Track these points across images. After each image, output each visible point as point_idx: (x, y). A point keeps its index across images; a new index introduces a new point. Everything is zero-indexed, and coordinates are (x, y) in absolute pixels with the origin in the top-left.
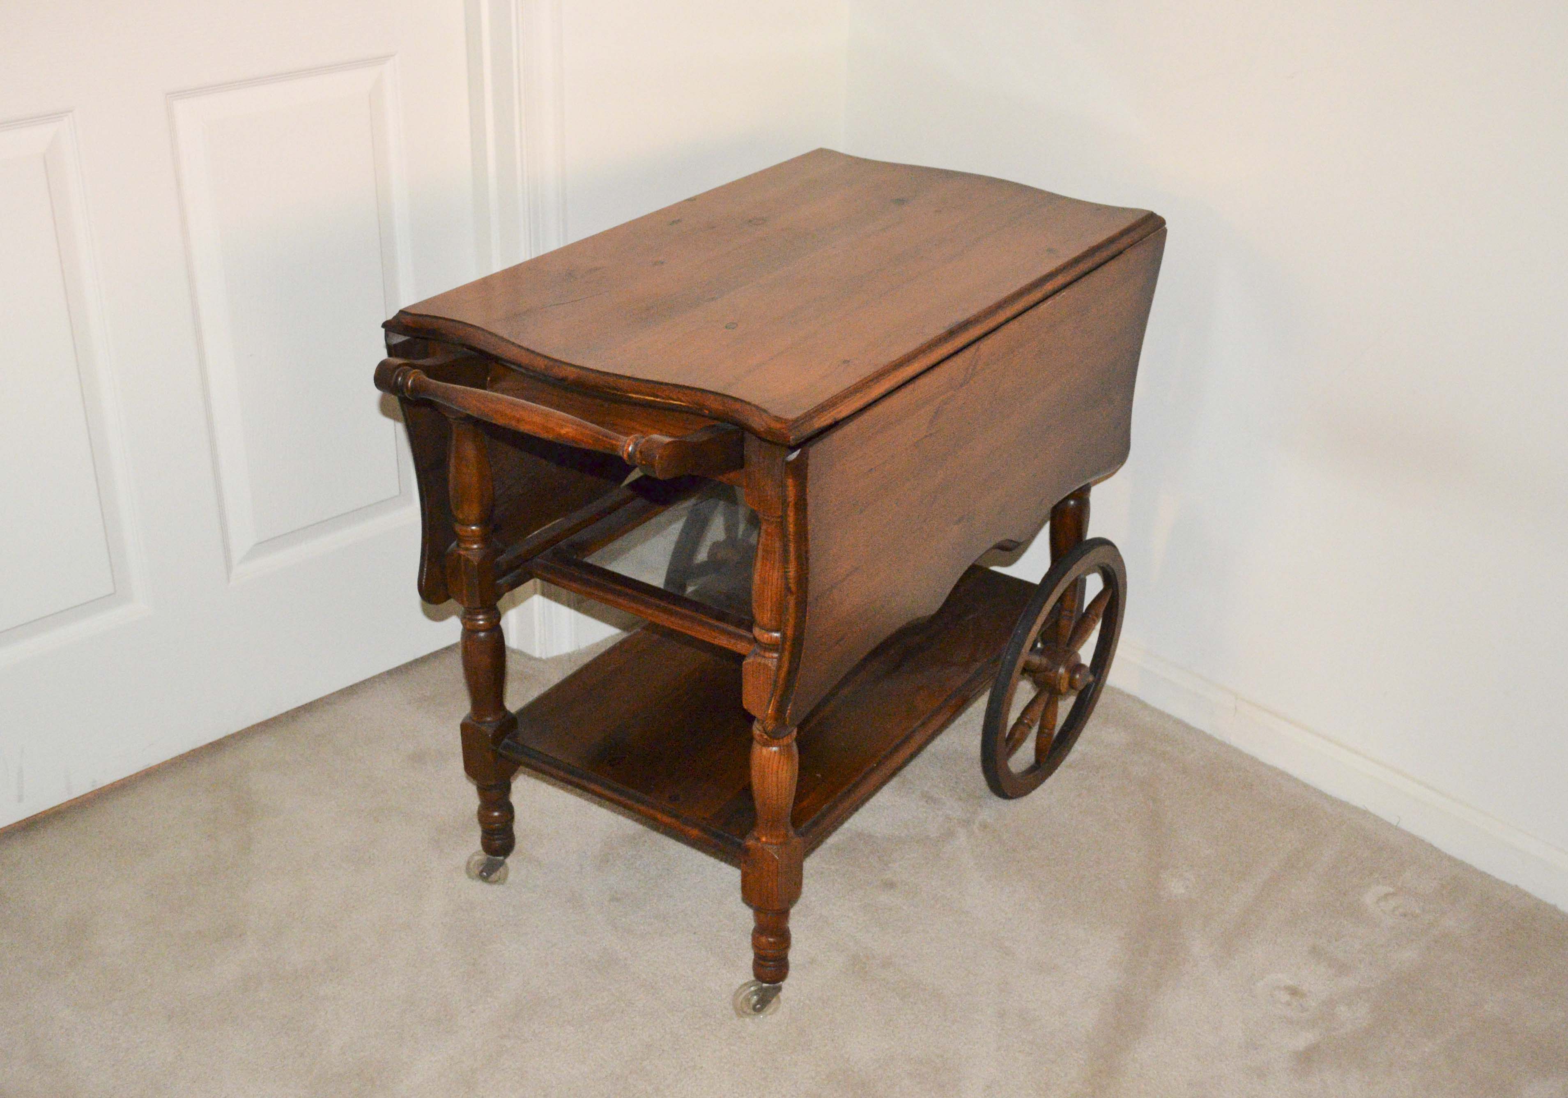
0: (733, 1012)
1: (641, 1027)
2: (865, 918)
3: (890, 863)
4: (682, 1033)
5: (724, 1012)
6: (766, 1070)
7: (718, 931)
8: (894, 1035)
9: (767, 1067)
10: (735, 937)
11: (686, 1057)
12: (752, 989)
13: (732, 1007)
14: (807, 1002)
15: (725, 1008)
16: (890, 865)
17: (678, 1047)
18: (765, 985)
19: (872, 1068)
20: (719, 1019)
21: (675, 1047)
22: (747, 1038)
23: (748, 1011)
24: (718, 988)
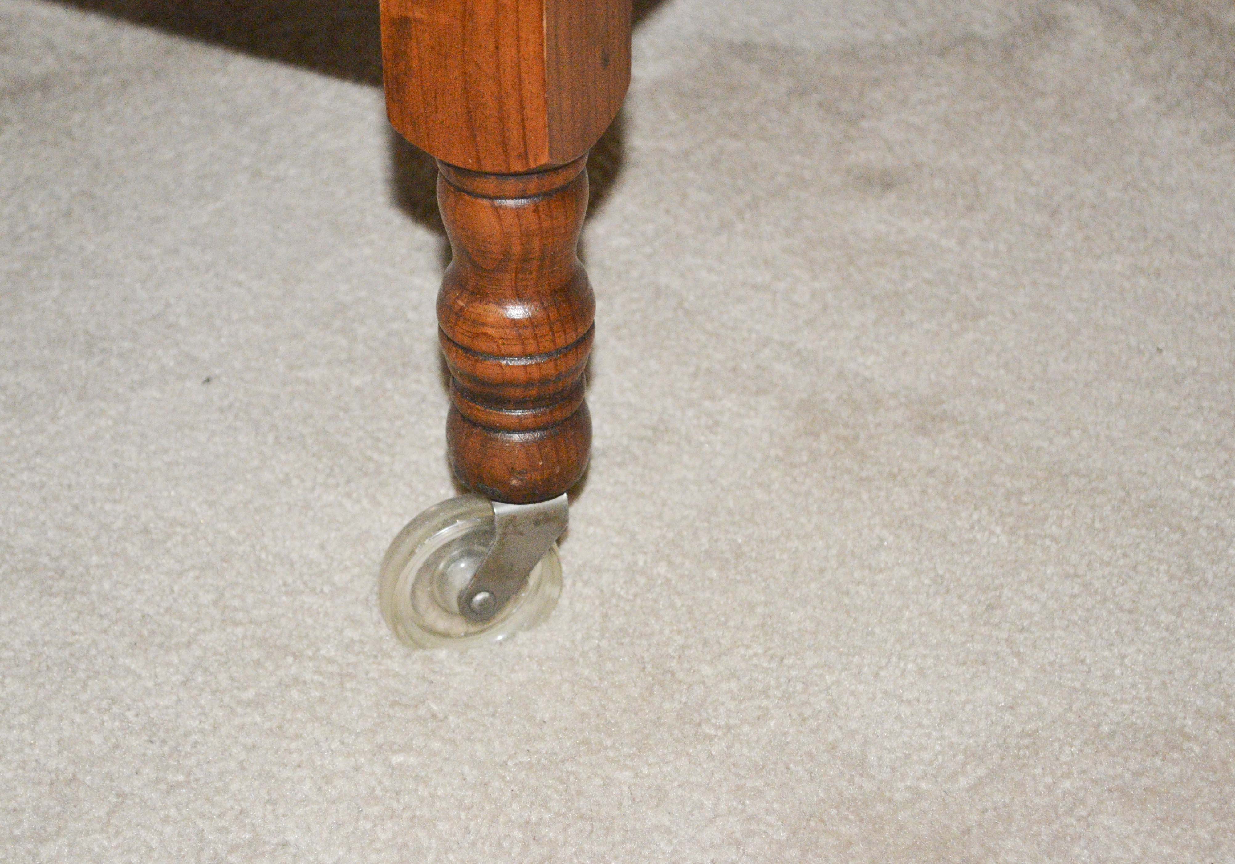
0: (385, 631)
1: (24, 719)
2: (817, 285)
3: (863, 116)
4: (195, 724)
5: (350, 633)
6: (544, 831)
7: (291, 367)
8: (1017, 654)
9: (547, 816)
10: (357, 382)
11: (216, 811)
12: (447, 533)
13: (376, 615)
14: (662, 569)
15: (355, 622)
16: (864, 124)
17: (181, 778)
18: (502, 509)
19: (963, 782)
20: (330, 661)
21: (170, 777)
22: (452, 719)
23: (442, 624)
24: (314, 554)
